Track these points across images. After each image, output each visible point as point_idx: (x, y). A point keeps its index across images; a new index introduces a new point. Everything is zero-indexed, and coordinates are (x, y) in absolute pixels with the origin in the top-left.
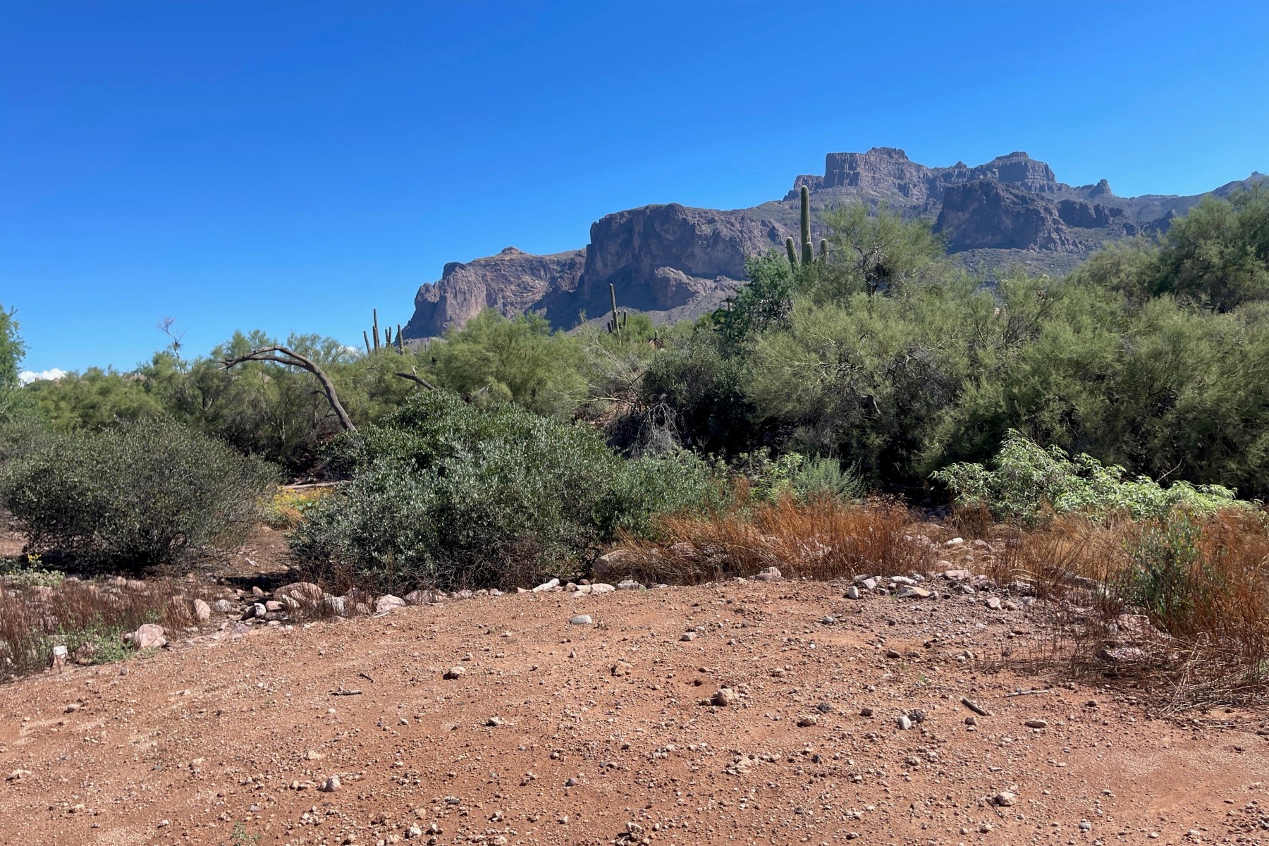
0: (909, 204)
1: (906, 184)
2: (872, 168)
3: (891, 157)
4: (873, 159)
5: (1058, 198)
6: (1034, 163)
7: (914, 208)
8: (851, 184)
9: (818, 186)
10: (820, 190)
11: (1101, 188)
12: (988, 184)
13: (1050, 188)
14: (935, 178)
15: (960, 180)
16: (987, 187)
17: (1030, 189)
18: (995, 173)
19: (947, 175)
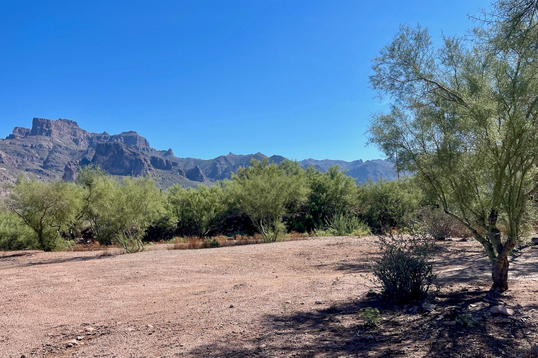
0: (79, 149)
1: (77, 139)
2: (59, 129)
3: (69, 124)
4: (59, 124)
5: (150, 155)
6: (140, 137)
7: (81, 151)
8: (47, 135)
9: (27, 134)
10: (28, 136)
11: (169, 152)
12: (118, 145)
13: (147, 150)
14: (92, 138)
15: (105, 140)
16: (117, 146)
17: (138, 149)
18: (122, 139)
19: (99, 138)
